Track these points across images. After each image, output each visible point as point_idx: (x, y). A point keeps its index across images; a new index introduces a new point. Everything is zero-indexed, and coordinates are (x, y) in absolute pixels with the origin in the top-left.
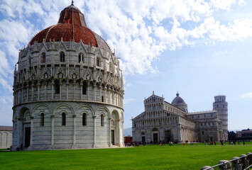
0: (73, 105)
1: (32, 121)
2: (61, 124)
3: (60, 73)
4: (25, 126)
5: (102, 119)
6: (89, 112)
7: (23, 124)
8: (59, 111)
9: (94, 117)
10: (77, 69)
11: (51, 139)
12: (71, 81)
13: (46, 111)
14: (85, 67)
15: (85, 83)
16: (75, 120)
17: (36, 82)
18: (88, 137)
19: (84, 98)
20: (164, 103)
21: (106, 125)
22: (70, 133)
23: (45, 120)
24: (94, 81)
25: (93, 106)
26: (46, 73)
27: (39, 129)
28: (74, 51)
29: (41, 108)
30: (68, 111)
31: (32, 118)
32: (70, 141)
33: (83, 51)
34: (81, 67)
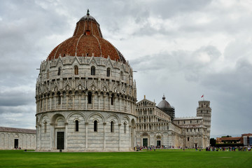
0: (104, 114)
1: (67, 127)
2: (93, 130)
3: (93, 85)
4: (57, 131)
5: (125, 127)
6: (116, 120)
7: (55, 129)
8: (92, 119)
9: (119, 125)
10: (107, 82)
11: (85, 143)
12: (102, 93)
13: (81, 118)
14: (113, 81)
15: (113, 95)
16: (106, 127)
17: (70, 92)
18: (115, 142)
19: (112, 108)
20: (155, 108)
21: (127, 132)
22: (101, 138)
23: (79, 126)
24: (120, 93)
25: (119, 115)
26: (80, 85)
27: (74, 134)
28: (104, 66)
29: (76, 115)
30: (99, 119)
31: (67, 124)
32: (102, 145)
33: (110, 66)
34: (111, 81)
